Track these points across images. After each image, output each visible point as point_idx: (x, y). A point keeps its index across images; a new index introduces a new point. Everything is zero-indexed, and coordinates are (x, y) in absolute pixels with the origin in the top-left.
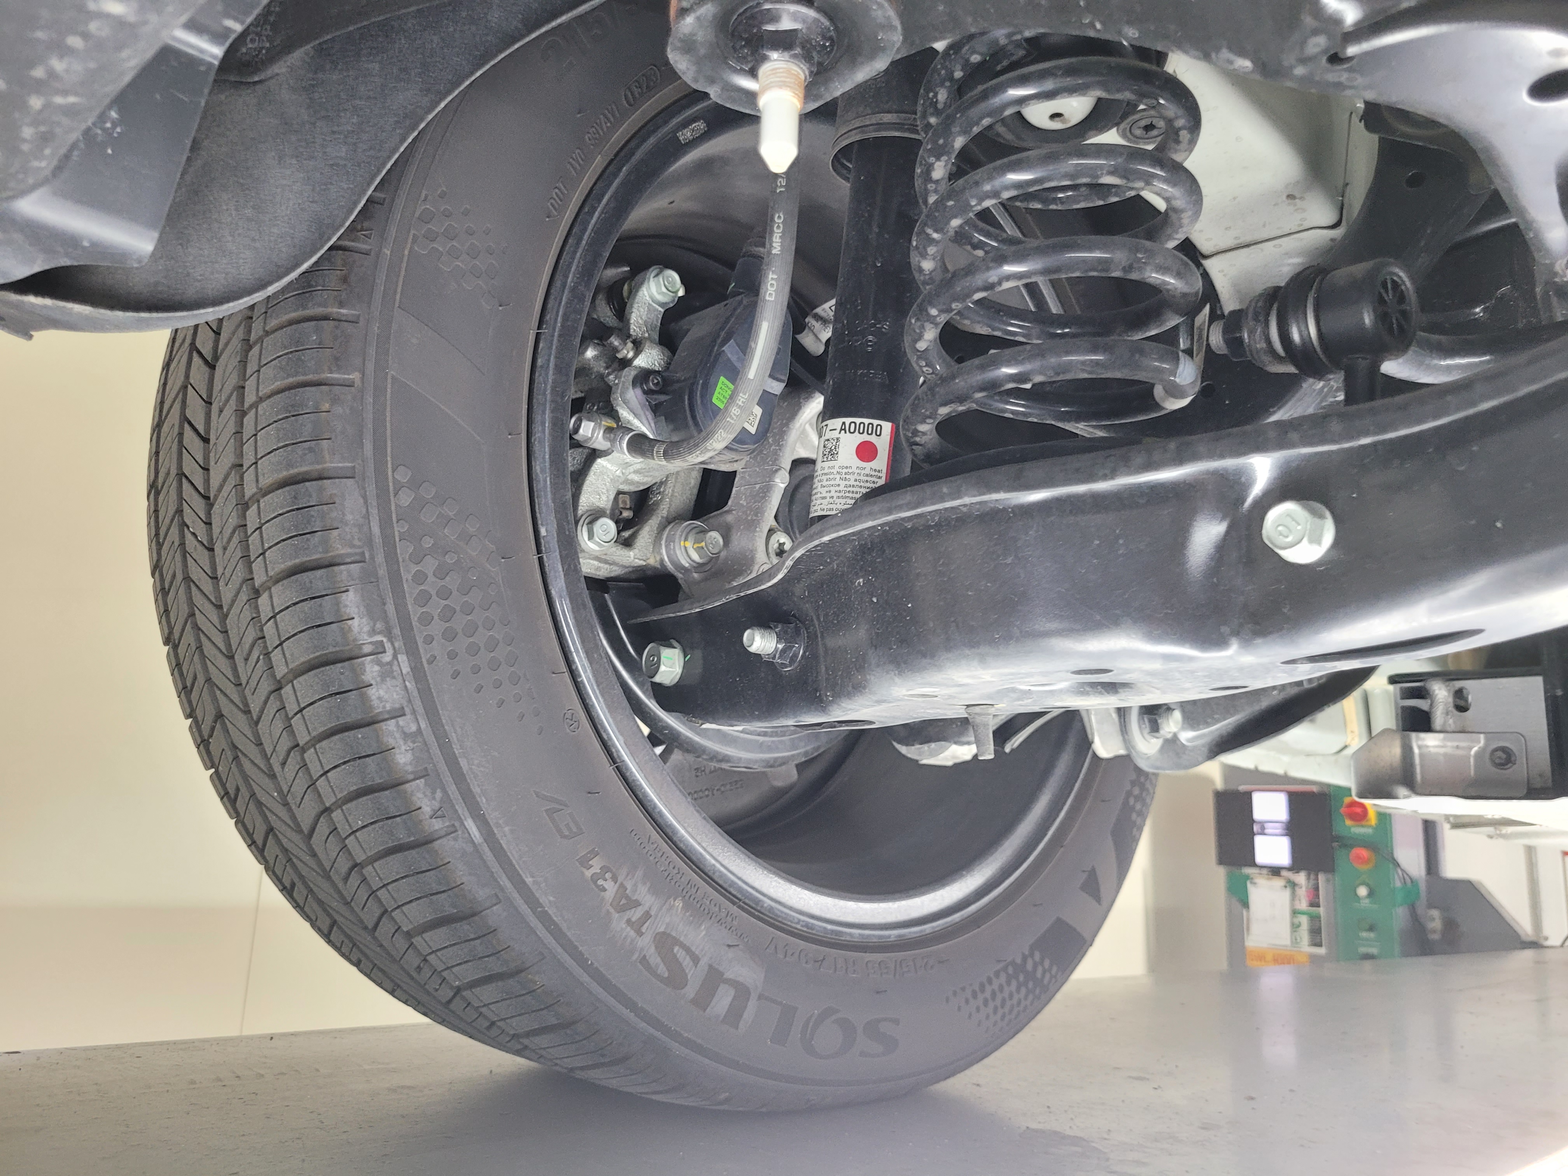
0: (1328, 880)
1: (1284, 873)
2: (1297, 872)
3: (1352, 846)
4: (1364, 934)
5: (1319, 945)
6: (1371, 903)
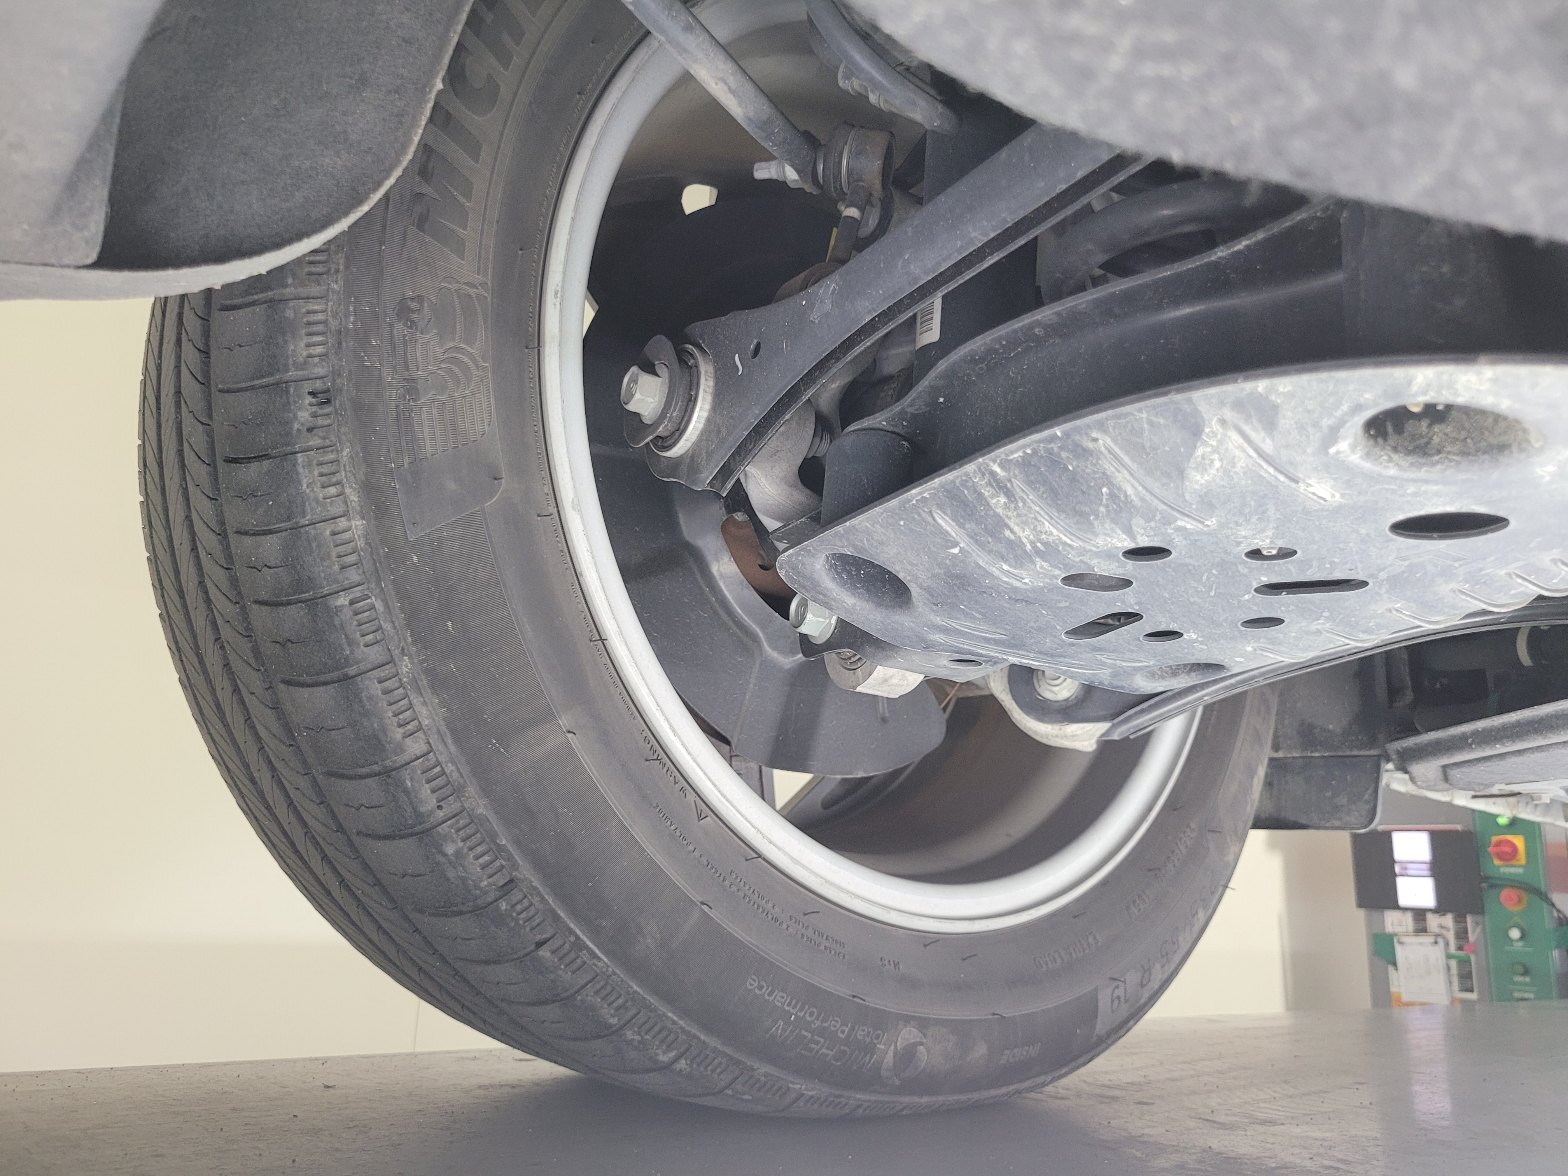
0: (1477, 924)
1: (1429, 916)
2: (1444, 915)
3: (1503, 886)
4: (1519, 979)
5: (1471, 990)
6: (1524, 946)
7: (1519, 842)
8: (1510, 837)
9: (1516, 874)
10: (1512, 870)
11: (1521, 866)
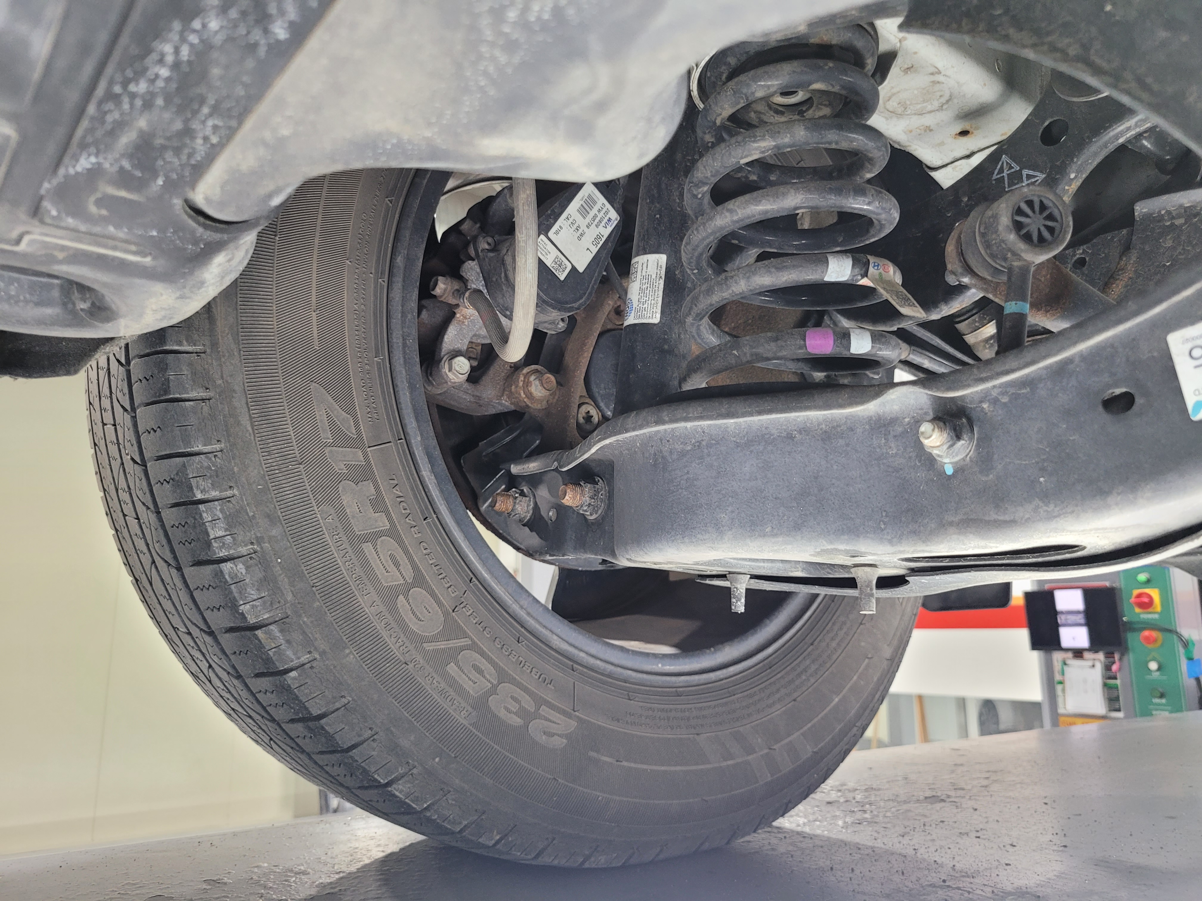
7: (1155, 594)
8: (1147, 591)
9: (1152, 619)
10: (1150, 616)
11: (1155, 613)
